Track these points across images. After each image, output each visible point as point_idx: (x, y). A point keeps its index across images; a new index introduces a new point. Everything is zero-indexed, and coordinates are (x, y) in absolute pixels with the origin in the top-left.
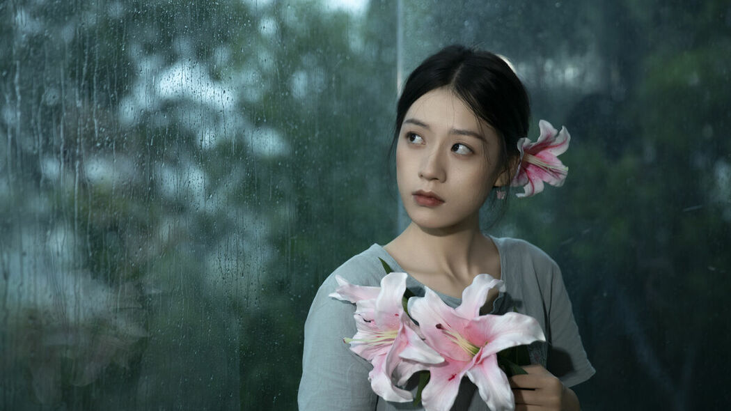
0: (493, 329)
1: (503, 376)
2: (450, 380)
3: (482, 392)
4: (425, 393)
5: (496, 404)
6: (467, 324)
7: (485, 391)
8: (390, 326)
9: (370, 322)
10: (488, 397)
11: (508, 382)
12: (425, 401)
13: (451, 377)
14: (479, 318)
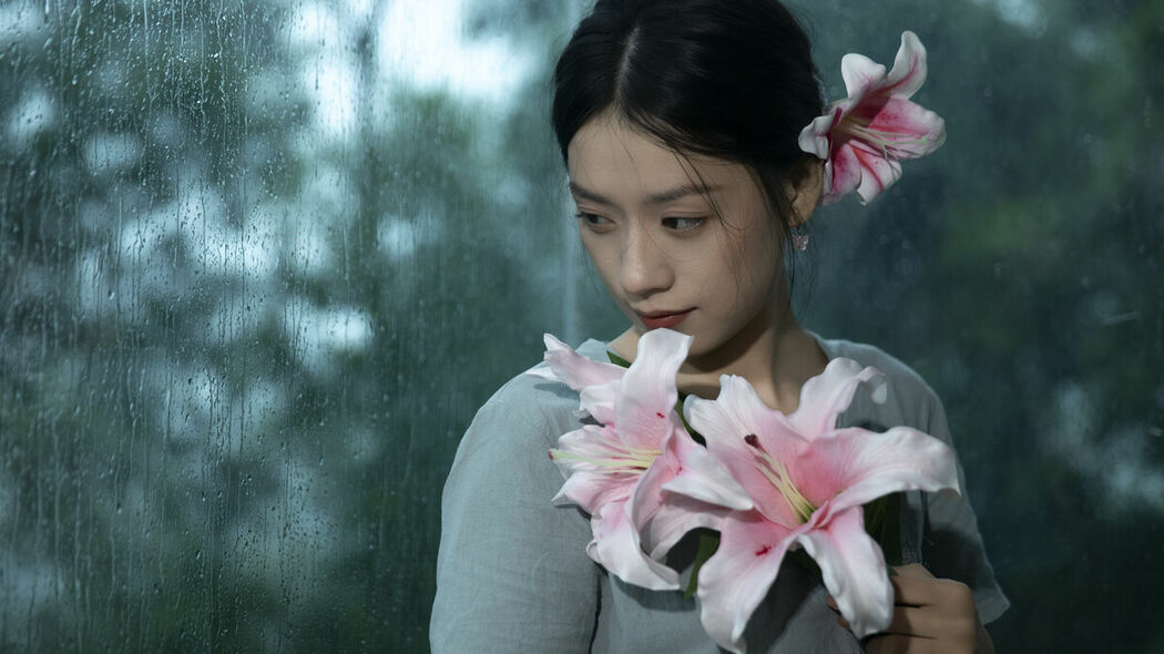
0: (858, 460)
1: (874, 549)
2: (759, 554)
3: (828, 578)
4: (706, 572)
5: (856, 605)
6: (803, 448)
7: (835, 576)
8: (643, 438)
9: (603, 426)
10: (842, 589)
11: (884, 563)
12: (704, 588)
13: (761, 549)
14: (833, 434)
